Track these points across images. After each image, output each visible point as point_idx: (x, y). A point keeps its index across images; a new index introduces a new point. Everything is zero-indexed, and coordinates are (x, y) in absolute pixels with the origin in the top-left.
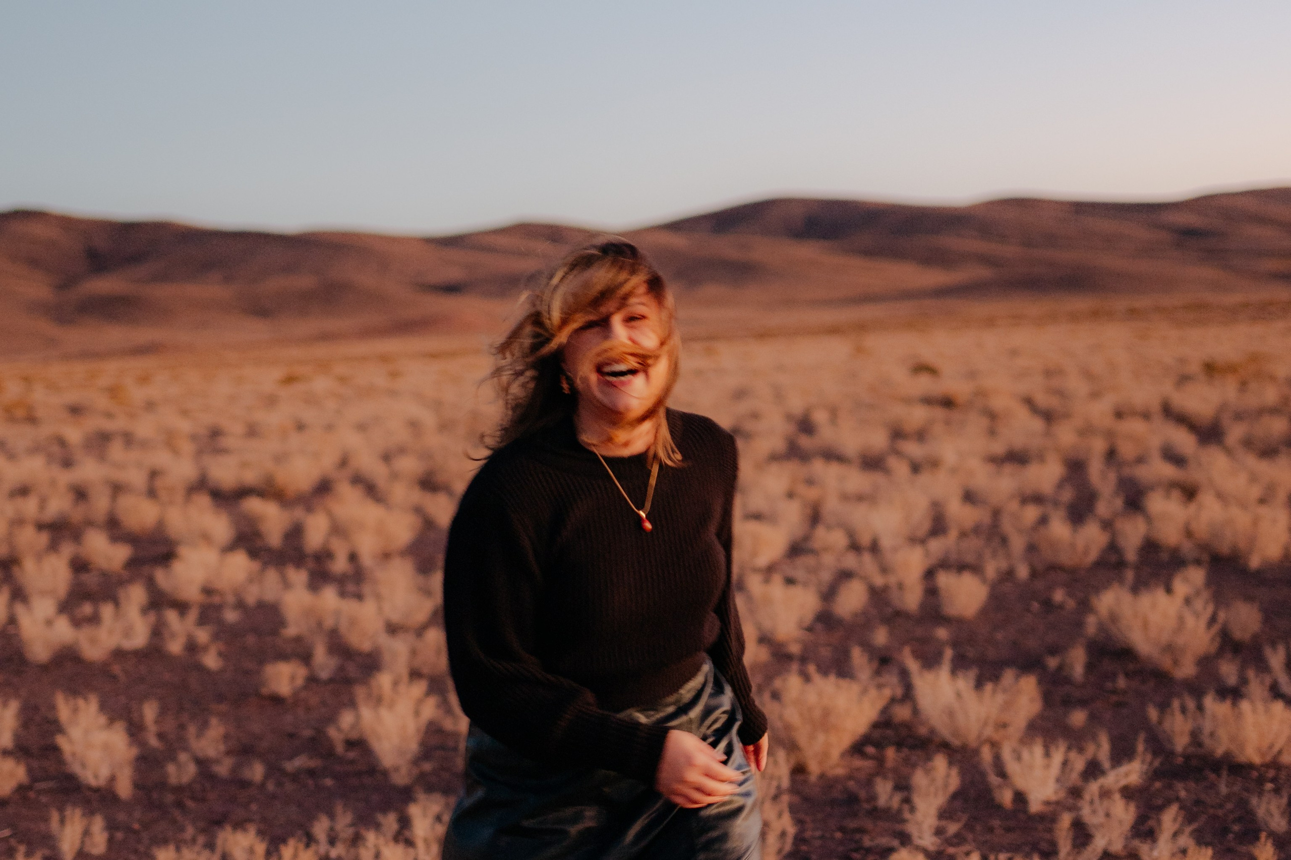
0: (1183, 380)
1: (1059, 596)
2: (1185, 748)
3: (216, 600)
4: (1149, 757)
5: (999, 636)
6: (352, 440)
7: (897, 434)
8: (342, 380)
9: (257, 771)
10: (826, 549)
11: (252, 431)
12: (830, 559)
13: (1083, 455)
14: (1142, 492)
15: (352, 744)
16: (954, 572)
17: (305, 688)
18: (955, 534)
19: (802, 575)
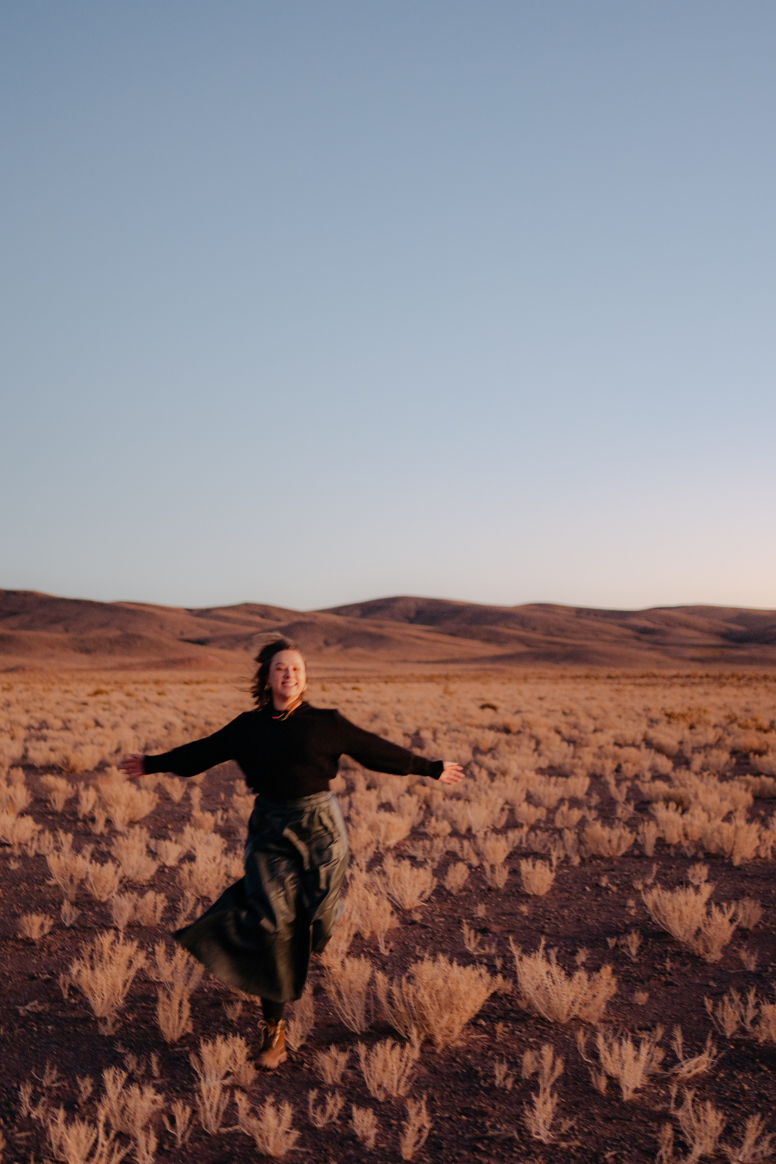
0: (653, 722)
1: (604, 881)
4: (715, 1050)
5: (566, 912)
6: (127, 736)
7: (476, 750)
8: (129, 694)
10: (437, 835)
11: (66, 726)
12: (438, 843)
13: (598, 772)
14: (649, 802)
15: (75, 990)
16: (530, 860)
17: (50, 933)
18: (526, 829)
19: (419, 855)
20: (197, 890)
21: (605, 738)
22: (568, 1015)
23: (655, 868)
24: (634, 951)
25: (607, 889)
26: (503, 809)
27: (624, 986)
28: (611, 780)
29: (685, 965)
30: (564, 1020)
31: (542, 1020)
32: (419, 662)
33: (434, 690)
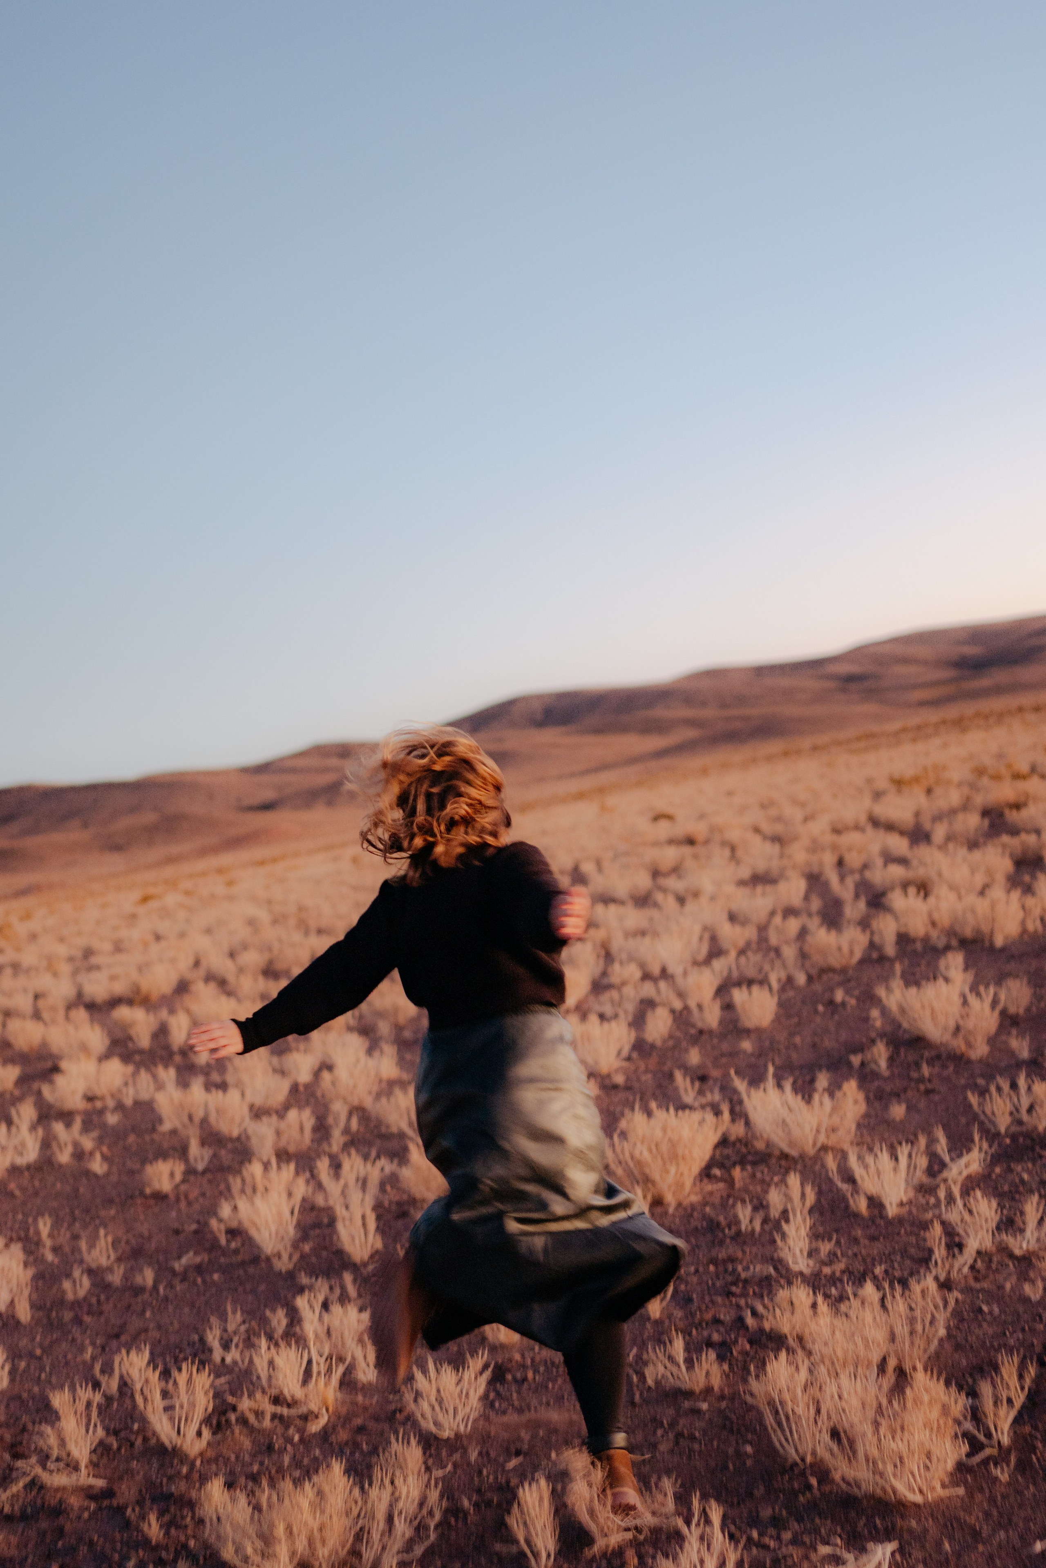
0: (878, 795)
1: (839, 995)
2: (1007, 1129)
3: (99, 1104)
4: (985, 1145)
5: (797, 1040)
6: (202, 943)
7: (656, 874)
8: (188, 893)
9: (148, 1276)
10: (624, 983)
11: (118, 948)
12: (628, 991)
13: (816, 869)
14: (883, 894)
15: (233, 1233)
16: (744, 988)
17: (184, 1181)
18: (733, 954)
19: (608, 1010)
20: (345, 1100)
21: (819, 827)
22: (814, 1144)
23: (898, 968)
24: (883, 1064)
25: (843, 1004)
26: (701, 939)
27: (877, 1104)
28: (833, 878)
29: (947, 1068)
30: (811, 1151)
31: (785, 1156)
32: (560, 777)
33: (587, 811)
